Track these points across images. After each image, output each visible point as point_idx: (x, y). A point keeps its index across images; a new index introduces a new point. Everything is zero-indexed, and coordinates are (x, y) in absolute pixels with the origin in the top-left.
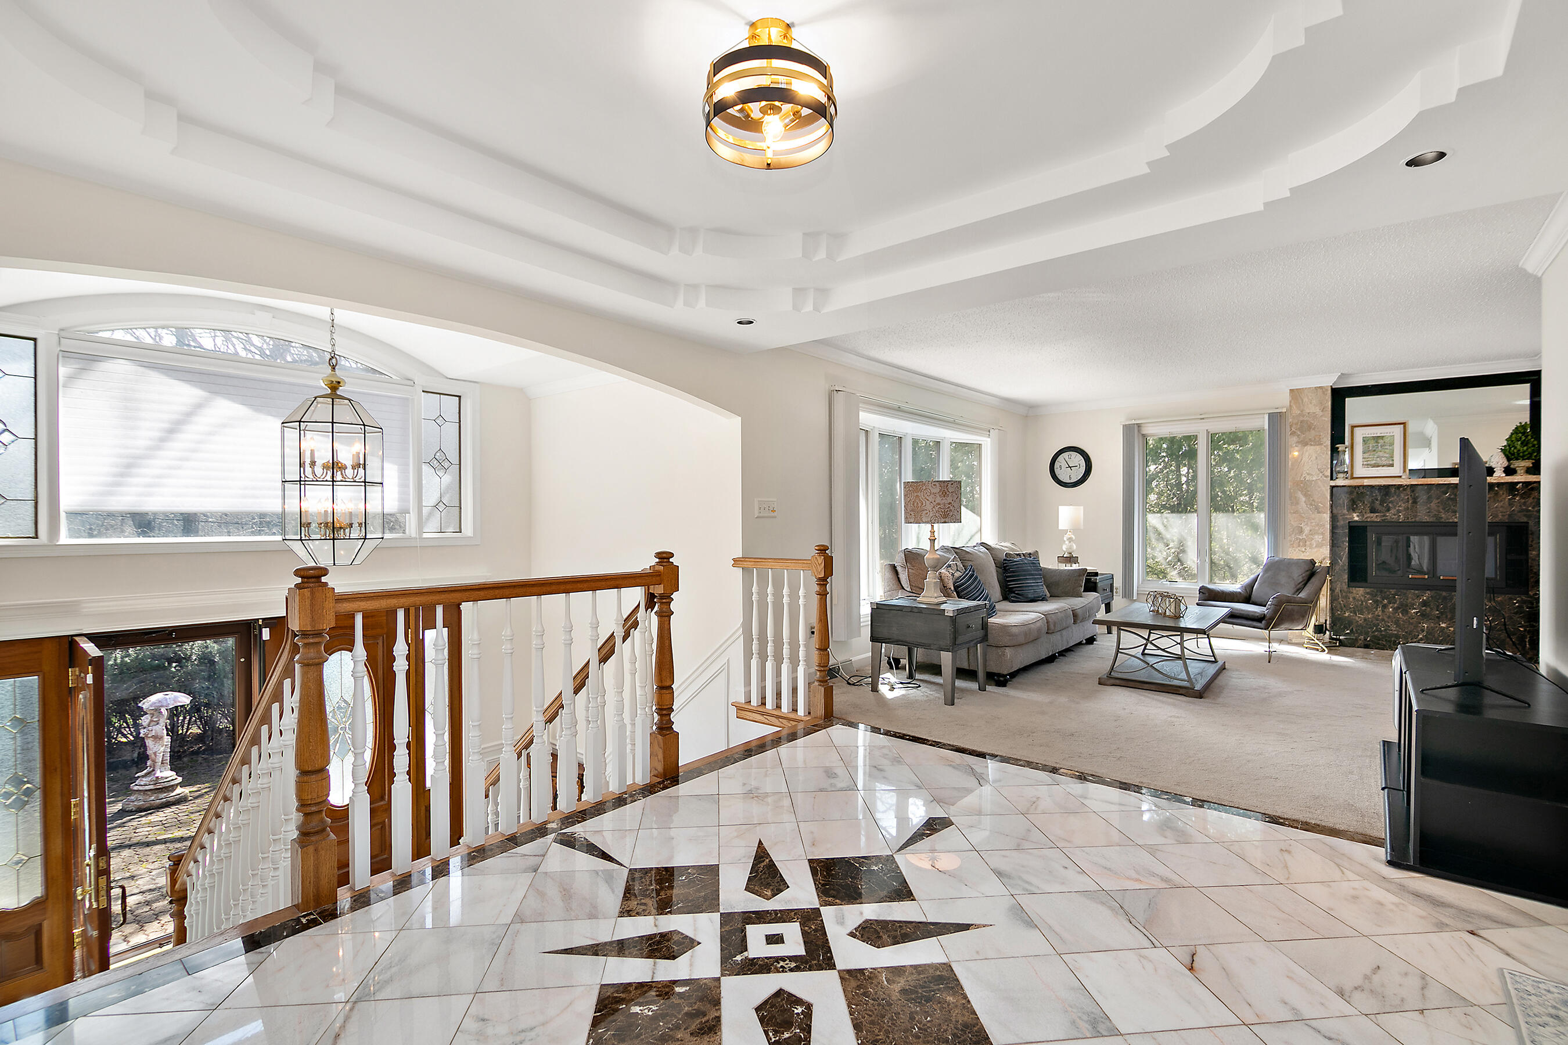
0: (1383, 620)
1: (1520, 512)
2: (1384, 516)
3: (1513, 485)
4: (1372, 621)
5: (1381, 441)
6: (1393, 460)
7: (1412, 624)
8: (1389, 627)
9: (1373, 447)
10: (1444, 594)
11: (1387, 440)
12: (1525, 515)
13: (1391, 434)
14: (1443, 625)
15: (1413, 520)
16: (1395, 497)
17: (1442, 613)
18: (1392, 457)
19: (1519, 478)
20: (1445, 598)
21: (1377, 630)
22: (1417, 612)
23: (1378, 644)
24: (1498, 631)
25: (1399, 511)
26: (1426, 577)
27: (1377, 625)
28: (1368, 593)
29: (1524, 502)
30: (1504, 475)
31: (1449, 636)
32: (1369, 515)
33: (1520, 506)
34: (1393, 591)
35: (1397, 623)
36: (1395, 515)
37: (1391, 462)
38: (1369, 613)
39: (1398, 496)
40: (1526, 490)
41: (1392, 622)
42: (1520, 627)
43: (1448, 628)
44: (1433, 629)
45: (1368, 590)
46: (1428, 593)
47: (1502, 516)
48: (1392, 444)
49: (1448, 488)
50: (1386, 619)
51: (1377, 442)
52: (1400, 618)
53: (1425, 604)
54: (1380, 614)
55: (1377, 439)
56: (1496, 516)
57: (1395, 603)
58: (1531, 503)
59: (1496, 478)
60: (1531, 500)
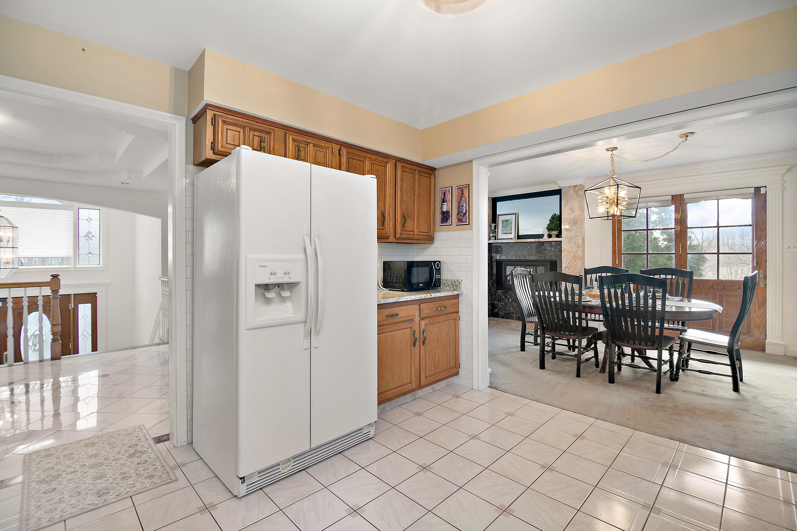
1: (555, 255)
2: (508, 257)
3: (551, 242)
5: (508, 222)
6: (512, 231)
9: (505, 225)
13: (512, 219)
15: (517, 259)
19: (553, 239)
25: (513, 255)
29: (555, 251)
39: (512, 248)
45: (503, 291)
47: (548, 257)
49: (529, 244)
56: (545, 257)
58: (557, 251)
59: (546, 239)
60: (557, 250)
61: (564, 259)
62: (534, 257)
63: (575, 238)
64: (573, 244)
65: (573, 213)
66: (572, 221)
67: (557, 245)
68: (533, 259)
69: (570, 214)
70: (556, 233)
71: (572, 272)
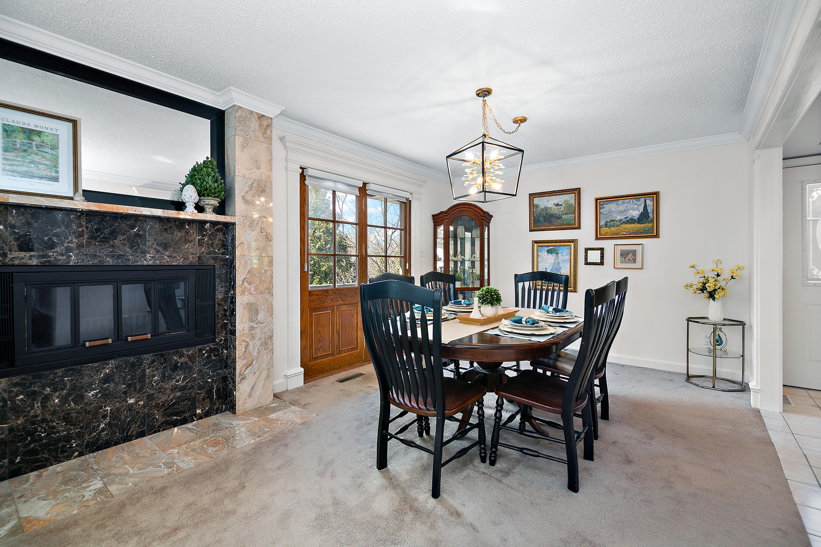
0: (44, 420)
1: (208, 254)
2: (44, 256)
3: (203, 223)
4: (24, 428)
5: (36, 138)
6: (57, 172)
7: (89, 412)
8: (54, 427)
9: (23, 144)
10: (132, 359)
11: (46, 139)
12: (212, 258)
13: (54, 132)
14: (132, 401)
15: (91, 263)
16: (63, 228)
17: (129, 386)
18: (56, 167)
19: (209, 216)
20: (133, 365)
21: (33, 441)
22: (97, 394)
23: (38, 461)
24: (189, 389)
25: (69, 250)
26: (110, 341)
27: (31, 434)
28: (15, 385)
29: (212, 244)
30: (196, 211)
31: (138, 413)
32: (16, 254)
33: (208, 248)
34: (60, 372)
35: (67, 419)
36: (62, 255)
37: (54, 174)
38: (17, 418)
39: (67, 227)
40: (213, 230)
41: (59, 419)
42: (208, 378)
43: (137, 402)
44: (118, 410)
45: (16, 379)
46: (112, 363)
47: (192, 258)
48: (55, 147)
49: (136, 221)
50: (48, 417)
51: (29, 138)
52: (72, 409)
53: (107, 379)
54: (38, 412)
55: (29, 133)
56: (187, 259)
57: (62, 389)
58: (217, 245)
59: (190, 213)
60: (217, 242)
61: (241, 263)
62: (152, 257)
63: (261, 221)
64: (259, 233)
65: (258, 169)
66: (255, 185)
67: (215, 231)
68: (151, 263)
69: (252, 169)
70: (215, 202)
71: (256, 290)
